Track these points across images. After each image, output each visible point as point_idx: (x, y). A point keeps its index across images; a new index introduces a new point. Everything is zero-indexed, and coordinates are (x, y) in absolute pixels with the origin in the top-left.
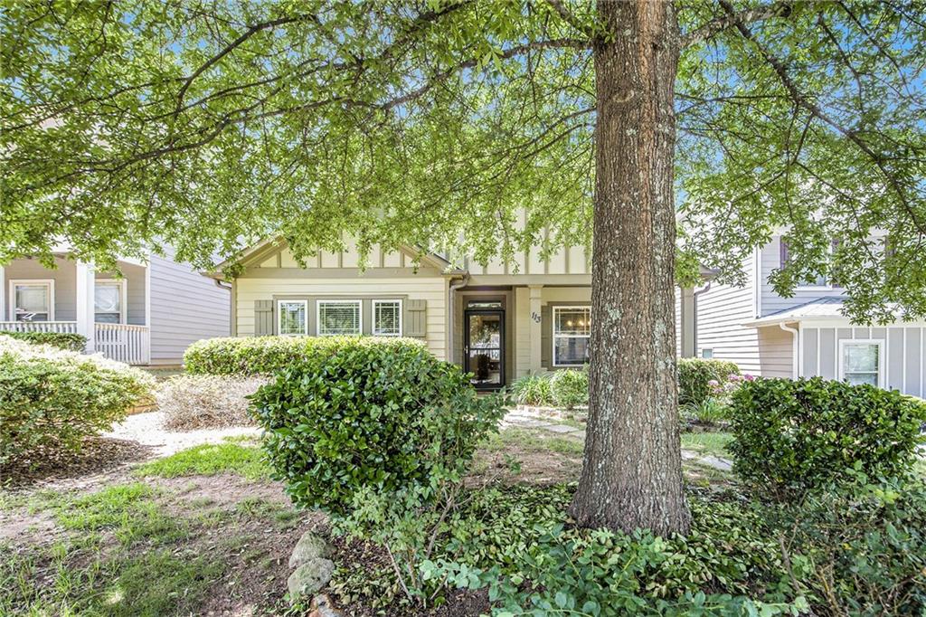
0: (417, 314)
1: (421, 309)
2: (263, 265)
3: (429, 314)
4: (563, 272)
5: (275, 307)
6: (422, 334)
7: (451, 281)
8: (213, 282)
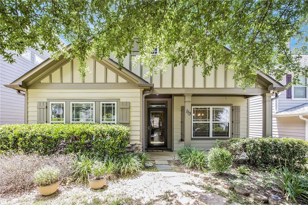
0: (124, 110)
1: (126, 107)
2: (42, 81)
3: (131, 110)
4: (203, 87)
5: (48, 106)
6: (128, 122)
7: (143, 92)
8: (15, 92)
